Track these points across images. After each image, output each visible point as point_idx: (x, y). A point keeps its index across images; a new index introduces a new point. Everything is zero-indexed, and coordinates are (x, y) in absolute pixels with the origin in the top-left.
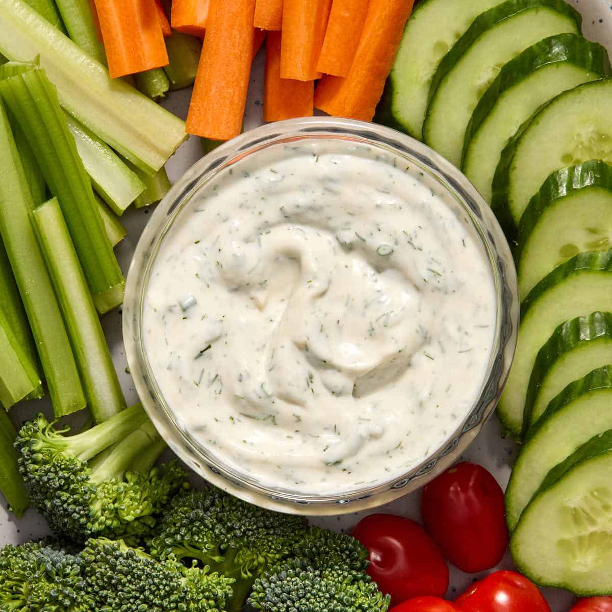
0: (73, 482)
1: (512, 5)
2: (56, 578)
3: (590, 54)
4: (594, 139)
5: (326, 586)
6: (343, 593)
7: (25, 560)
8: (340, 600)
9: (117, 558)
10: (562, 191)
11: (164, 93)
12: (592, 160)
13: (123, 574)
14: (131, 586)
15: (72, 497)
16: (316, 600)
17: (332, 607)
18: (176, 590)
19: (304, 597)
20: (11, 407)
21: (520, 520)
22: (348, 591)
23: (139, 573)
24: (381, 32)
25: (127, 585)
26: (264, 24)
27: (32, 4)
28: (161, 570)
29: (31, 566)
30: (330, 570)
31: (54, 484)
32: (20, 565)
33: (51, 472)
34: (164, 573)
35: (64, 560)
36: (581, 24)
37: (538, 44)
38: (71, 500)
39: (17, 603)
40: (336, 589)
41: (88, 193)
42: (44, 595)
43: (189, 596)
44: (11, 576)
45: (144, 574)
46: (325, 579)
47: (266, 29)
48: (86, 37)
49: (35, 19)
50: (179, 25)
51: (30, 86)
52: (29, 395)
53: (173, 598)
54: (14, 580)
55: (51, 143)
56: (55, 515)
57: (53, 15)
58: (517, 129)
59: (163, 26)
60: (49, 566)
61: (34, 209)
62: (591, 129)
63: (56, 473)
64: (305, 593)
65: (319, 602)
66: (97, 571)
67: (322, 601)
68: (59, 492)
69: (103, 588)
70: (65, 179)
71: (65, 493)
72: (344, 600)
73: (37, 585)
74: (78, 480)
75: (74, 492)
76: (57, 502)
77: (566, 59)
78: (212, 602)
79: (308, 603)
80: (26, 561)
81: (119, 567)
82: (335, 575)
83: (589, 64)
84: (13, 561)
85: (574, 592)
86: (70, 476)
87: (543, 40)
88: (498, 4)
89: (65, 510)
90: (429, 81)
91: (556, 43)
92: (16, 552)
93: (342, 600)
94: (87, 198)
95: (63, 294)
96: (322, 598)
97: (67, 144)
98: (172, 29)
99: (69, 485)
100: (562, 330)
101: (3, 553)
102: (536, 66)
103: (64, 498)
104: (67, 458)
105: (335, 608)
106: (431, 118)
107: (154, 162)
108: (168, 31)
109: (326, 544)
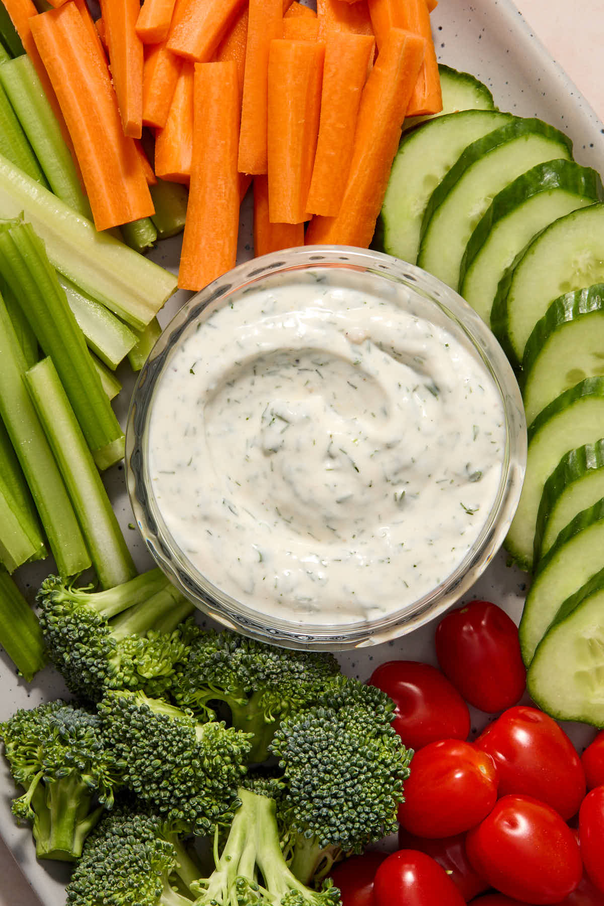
0: (92, 634)
1: (501, 135)
2: (70, 740)
3: (583, 179)
4: (591, 266)
5: (350, 739)
6: (366, 747)
7: (38, 724)
8: (363, 754)
9: (131, 712)
10: (569, 316)
11: (152, 243)
12: (599, 284)
13: (137, 728)
14: (145, 741)
15: (91, 650)
16: (339, 753)
17: (355, 761)
18: (189, 746)
19: (326, 749)
20: (15, 570)
21: (536, 653)
22: (372, 745)
23: (151, 729)
24: (367, 172)
25: (141, 739)
26: (249, 169)
27: (13, 160)
28: (174, 726)
29: (45, 730)
30: (354, 722)
31: (74, 636)
32: (33, 730)
33: (72, 623)
34: (177, 730)
35: (78, 722)
36: (572, 149)
37: (529, 172)
38: (89, 653)
39: (31, 769)
40: (360, 743)
41: (83, 347)
42: (59, 758)
43: (203, 753)
44: (24, 741)
45: (157, 730)
46: (349, 731)
47: (251, 173)
48: (74, 200)
49: (18, 175)
50: (164, 174)
51: (17, 241)
52: (33, 557)
53: (186, 754)
54: (28, 745)
55: (42, 299)
56: (73, 669)
57: (35, 170)
58: (512, 260)
59: (147, 175)
60: (62, 730)
61: (27, 371)
62: (588, 255)
63: (76, 625)
64: (328, 745)
65: (342, 755)
66: (113, 723)
67: (345, 754)
68: (77, 644)
69: (119, 741)
70: (58, 335)
71: (84, 646)
72: (367, 754)
73: (51, 749)
74: (97, 632)
75: (93, 644)
76: (76, 654)
77: (558, 185)
78: (227, 758)
79: (330, 755)
80: (39, 726)
81: (133, 722)
82: (359, 728)
83: (582, 189)
84: (25, 726)
85: (594, 725)
86: (89, 628)
87: (534, 167)
88: (486, 134)
89: (84, 664)
90: (420, 216)
91: (547, 170)
92: (28, 716)
93: (365, 754)
94: (82, 352)
95: (60, 455)
96: (345, 751)
97: (58, 299)
98: (156, 178)
99: (89, 637)
100: (568, 460)
101: (15, 718)
102: (528, 195)
103: (83, 651)
104: (88, 610)
105: (358, 762)
106: (425, 254)
107: (144, 316)
108: (152, 180)
109: (351, 694)
